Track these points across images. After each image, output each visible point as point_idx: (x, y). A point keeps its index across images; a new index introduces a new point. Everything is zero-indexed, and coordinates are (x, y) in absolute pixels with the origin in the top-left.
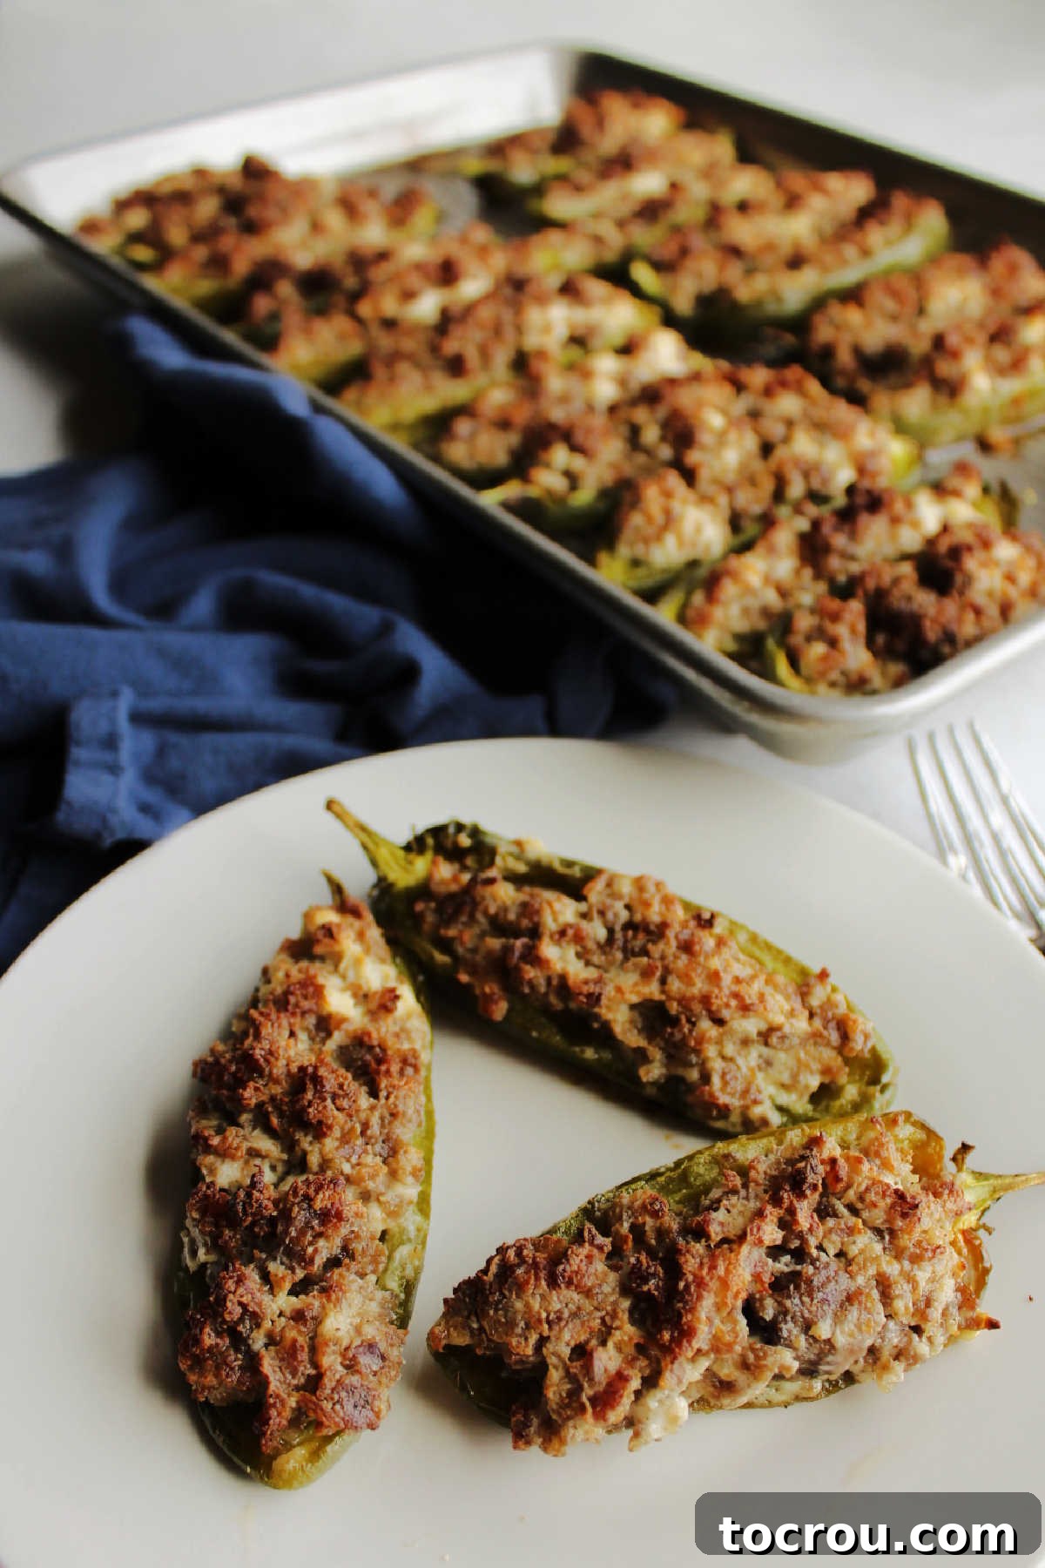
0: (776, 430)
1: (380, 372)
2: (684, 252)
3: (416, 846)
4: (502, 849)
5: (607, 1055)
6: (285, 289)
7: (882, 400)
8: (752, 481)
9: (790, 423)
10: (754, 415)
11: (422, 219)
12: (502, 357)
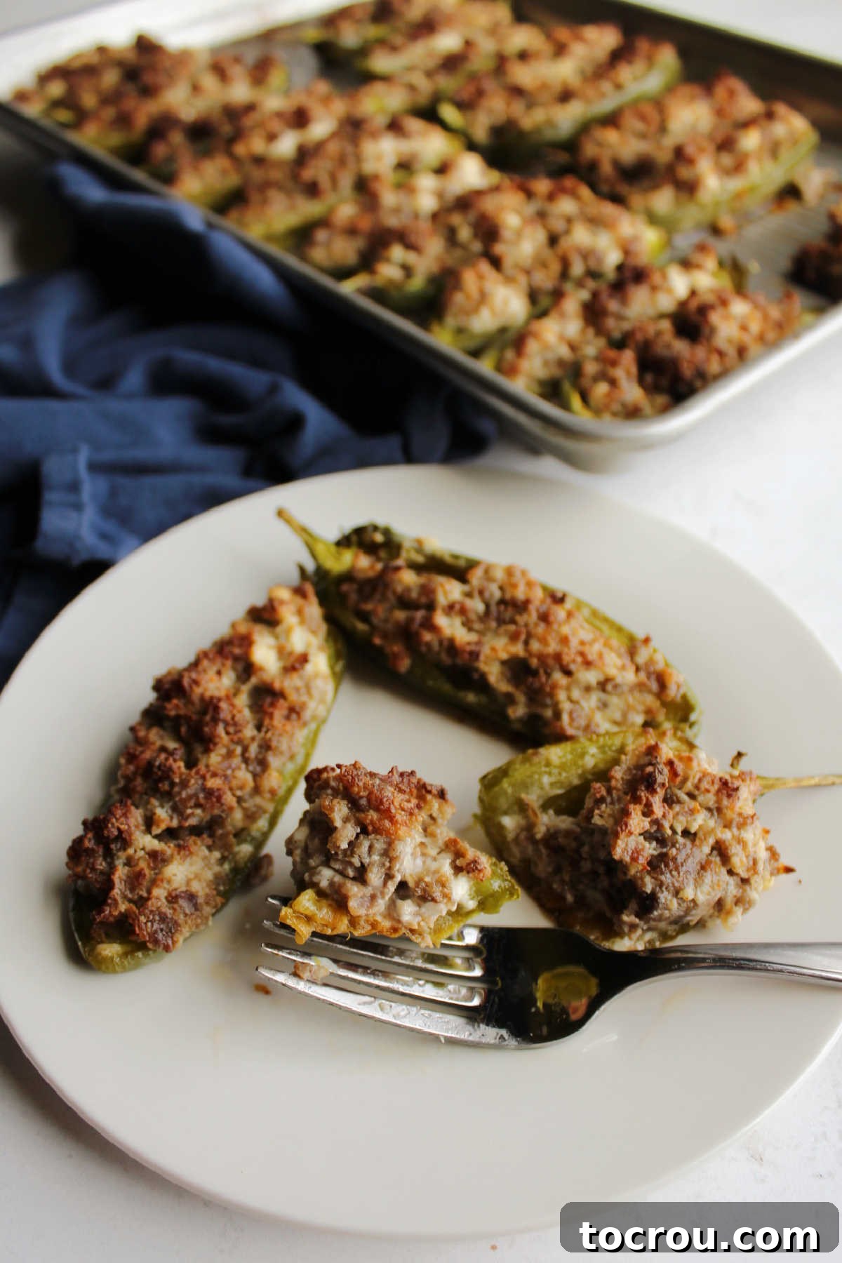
0: (558, 225)
1: (255, 197)
2: (480, 93)
3: (344, 542)
4: (407, 544)
5: (484, 699)
6: (177, 138)
7: (637, 200)
8: (544, 265)
9: (569, 220)
10: (542, 216)
11: (277, 78)
12: (346, 181)
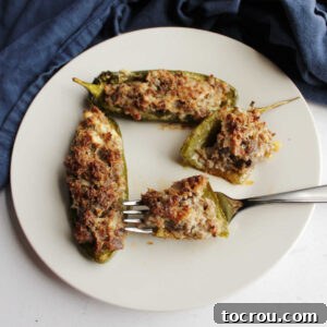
5: (169, 116)
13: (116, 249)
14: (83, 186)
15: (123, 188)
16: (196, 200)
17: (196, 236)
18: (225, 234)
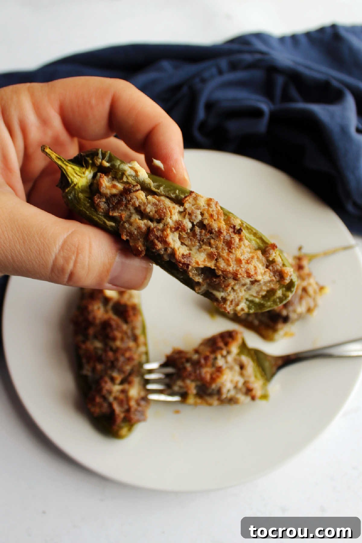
13: (139, 421)
14: (96, 348)
15: (142, 349)
16: (230, 358)
17: (232, 401)
18: (265, 397)
